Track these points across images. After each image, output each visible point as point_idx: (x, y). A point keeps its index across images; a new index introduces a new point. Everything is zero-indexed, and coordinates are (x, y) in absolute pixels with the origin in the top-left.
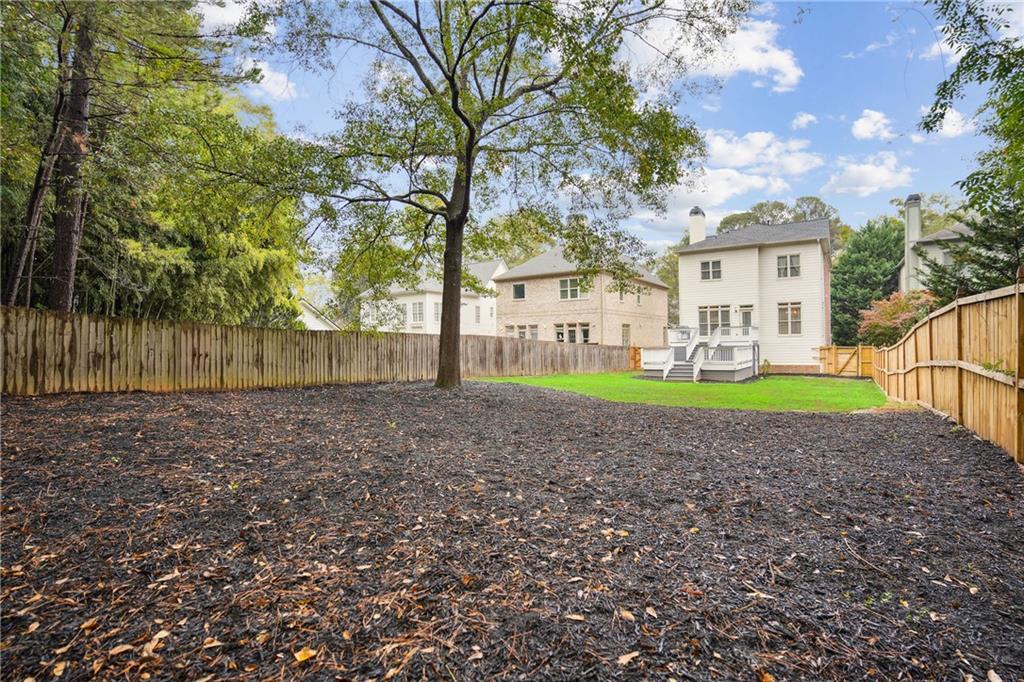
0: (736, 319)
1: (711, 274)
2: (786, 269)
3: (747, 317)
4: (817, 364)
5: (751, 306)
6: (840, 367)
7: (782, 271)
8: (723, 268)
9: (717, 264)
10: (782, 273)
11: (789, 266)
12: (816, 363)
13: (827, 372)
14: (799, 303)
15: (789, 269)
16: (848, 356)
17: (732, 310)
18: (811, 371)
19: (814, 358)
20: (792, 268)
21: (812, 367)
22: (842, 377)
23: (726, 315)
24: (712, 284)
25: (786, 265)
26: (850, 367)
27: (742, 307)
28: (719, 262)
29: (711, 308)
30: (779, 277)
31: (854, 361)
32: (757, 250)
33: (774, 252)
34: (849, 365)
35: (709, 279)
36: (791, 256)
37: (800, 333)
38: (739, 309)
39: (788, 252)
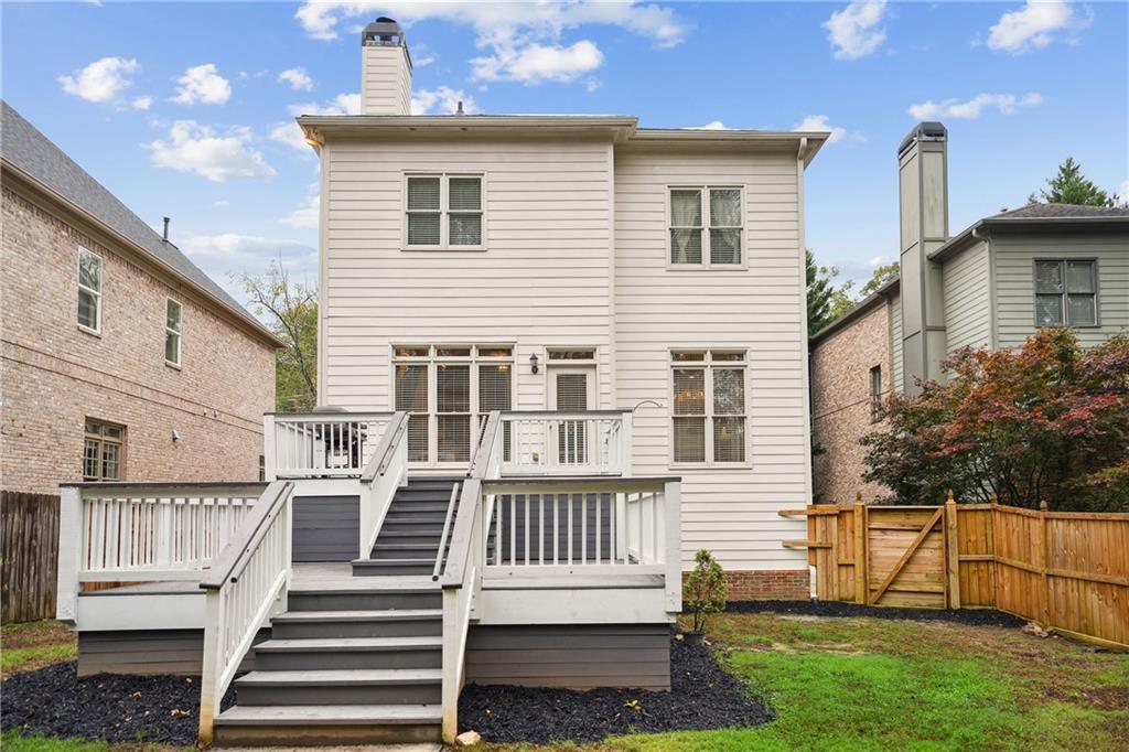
0: (533, 391)
1: (444, 222)
2: (697, 233)
3: (572, 393)
4: (800, 566)
5: (589, 354)
6: (882, 576)
7: (683, 242)
8: (491, 205)
9: (467, 187)
10: (685, 247)
11: (706, 223)
12: (796, 563)
13: (834, 595)
14: (741, 355)
15: (706, 238)
16: (911, 539)
17: (520, 364)
18: (780, 593)
19: (788, 546)
20: (715, 233)
21: (783, 577)
22: (891, 613)
24: (443, 263)
25: (698, 221)
26: (918, 578)
27: (555, 354)
28: (478, 182)
29: (439, 353)
30: (674, 260)
31: (931, 555)
32: (610, 150)
33: (657, 169)
34: (913, 568)
35: (437, 242)
36: (712, 193)
37: (742, 459)
38: (544, 360)
39: (705, 175)
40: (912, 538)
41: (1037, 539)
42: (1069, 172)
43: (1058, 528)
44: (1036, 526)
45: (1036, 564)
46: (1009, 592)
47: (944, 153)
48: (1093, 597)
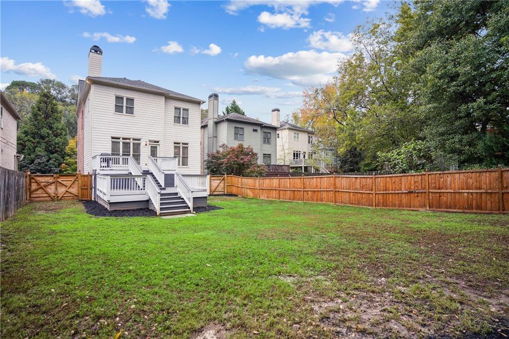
0: (145, 151)
1: (124, 108)
2: (179, 117)
3: (154, 150)
5: (158, 142)
7: (176, 119)
8: (137, 106)
9: (130, 101)
11: (182, 116)
14: (188, 144)
15: (181, 118)
17: (143, 143)
20: (183, 118)
23: (137, 147)
24: (124, 118)
25: (180, 114)
26: (220, 189)
27: (150, 141)
28: (133, 100)
29: (123, 139)
30: (175, 122)
31: (222, 184)
32: (164, 98)
33: (172, 103)
34: (219, 187)
35: (123, 113)
36: (183, 109)
37: (187, 165)
38: (148, 143)
39: (182, 105)
40: (219, 181)
41: (240, 181)
42: (234, 102)
43: (244, 180)
44: (240, 179)
45: (239, 186)
46: (234, 190)
47: (218, 100)
48: (249, 191)
